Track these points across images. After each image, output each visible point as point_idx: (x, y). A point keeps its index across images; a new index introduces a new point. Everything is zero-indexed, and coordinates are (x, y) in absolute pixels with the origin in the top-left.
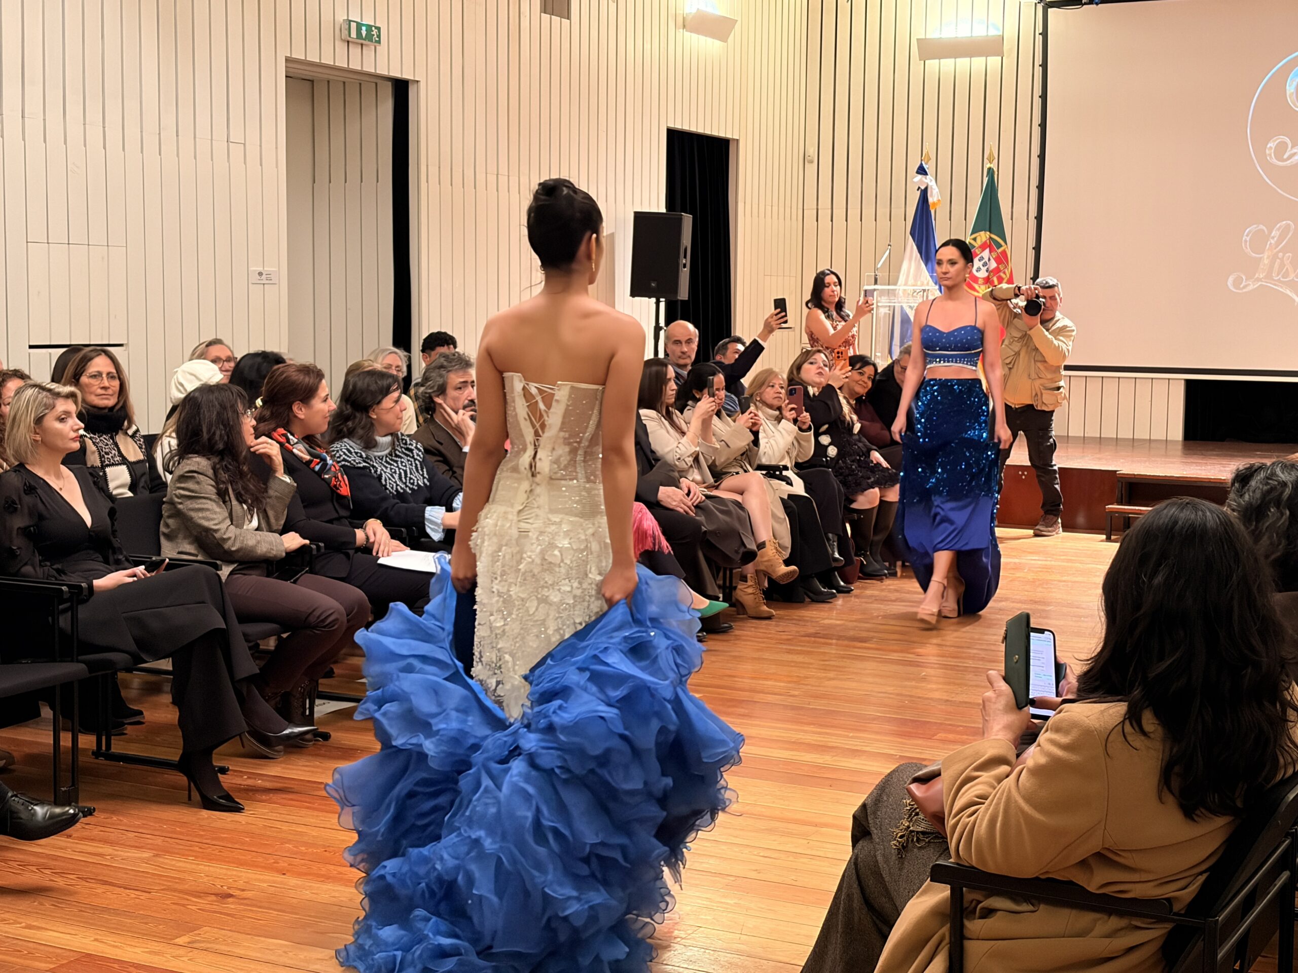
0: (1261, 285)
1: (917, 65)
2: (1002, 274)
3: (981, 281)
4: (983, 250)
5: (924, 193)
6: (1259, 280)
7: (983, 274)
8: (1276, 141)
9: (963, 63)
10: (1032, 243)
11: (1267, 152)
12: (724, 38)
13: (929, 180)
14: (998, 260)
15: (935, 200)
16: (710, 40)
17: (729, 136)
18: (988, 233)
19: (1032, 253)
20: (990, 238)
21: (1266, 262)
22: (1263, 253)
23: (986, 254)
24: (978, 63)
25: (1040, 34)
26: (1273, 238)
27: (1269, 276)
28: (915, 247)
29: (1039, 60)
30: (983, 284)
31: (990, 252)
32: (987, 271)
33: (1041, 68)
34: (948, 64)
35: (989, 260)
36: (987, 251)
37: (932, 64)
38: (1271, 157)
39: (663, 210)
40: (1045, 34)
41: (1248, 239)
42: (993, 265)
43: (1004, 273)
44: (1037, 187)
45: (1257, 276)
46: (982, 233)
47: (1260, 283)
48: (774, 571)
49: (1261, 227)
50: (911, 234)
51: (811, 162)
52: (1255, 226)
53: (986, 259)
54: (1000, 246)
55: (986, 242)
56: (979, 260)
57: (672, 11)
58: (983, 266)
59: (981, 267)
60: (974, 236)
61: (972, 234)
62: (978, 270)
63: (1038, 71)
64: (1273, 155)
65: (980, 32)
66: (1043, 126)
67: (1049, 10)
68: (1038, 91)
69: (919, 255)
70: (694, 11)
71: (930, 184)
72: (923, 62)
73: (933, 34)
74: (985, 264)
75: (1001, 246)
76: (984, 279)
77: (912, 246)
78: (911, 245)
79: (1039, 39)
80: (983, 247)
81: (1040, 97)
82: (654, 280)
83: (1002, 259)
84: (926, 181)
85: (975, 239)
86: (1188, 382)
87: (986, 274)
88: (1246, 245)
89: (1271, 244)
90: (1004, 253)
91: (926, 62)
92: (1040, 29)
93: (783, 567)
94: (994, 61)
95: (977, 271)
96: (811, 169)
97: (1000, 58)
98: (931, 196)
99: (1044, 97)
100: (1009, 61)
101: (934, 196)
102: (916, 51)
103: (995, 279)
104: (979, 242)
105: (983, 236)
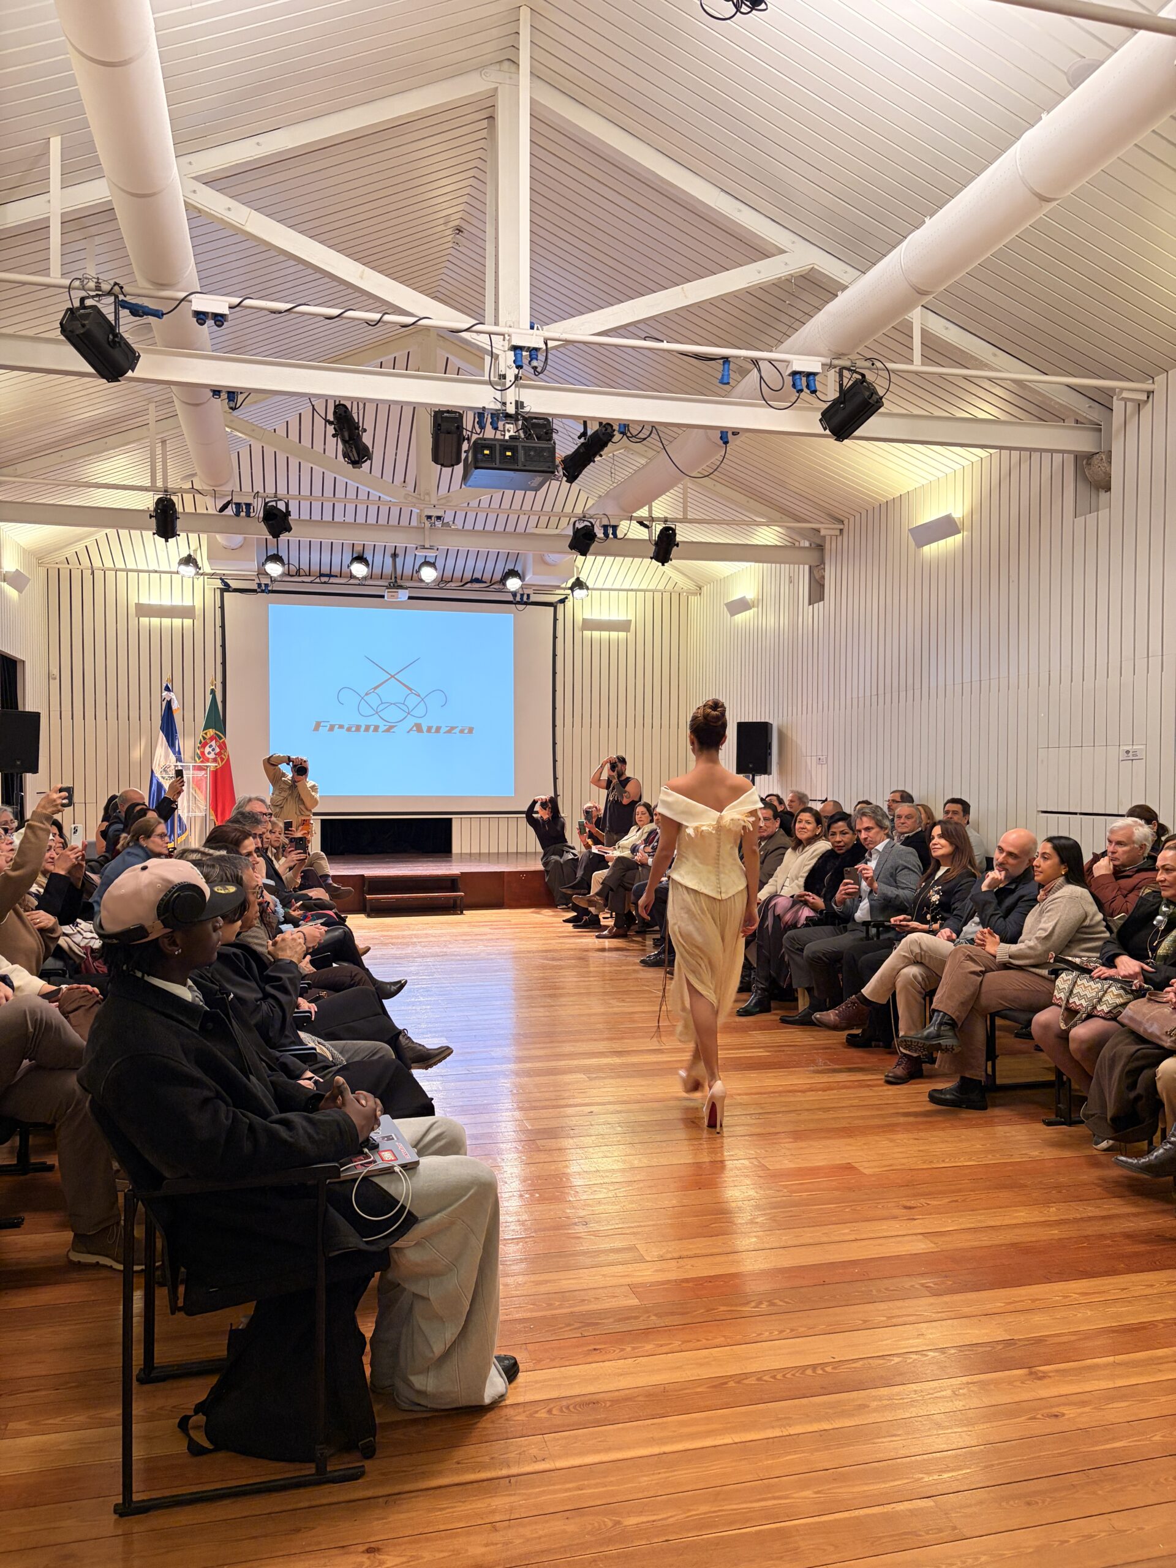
1: (133, 620)
2: (224, 756)
3: (210, 760)
4: (212, 741)
5: (169, 703)
7: (212, 756)
9: (165, 621)
12: (20, 591)
13: (172, 695)
14: (219, 747)
15: (176, 708)
16: (15, 591)
17: (16, 656)
18: (215, 730)
20: (216, 733)
23: (213, 743)
24: (177, 622)
25: (220, 607)
28: (164, 739)
29: (219, 624)
30: (213, 762)
31: (216, 742)
32: (215, 754)
33: (220, 629)
34: (155, 621)
35: (216, 747)
36: (214, 741)
37: (144, 620)
40: (222, 607)
44: (221, 702)
46: (210, 730)
50: (162, 729)
51: (55, 679)
53: (214, 747)
54: (221, 738)
55: (213, 736)
56: (210, 747)
59: (211, 751)
60: (204, 732)
61: (203, 730)
62: (209, 753)
63: (219, 631)
65: (177, 602)
66: (224, 663)
67: (225, 593)
68: (219, 642)
70: (10, 570)
71: (173, 697)
72: (136, 618)
73: (144, 600)
74: (213, 750)
76: (212, 759)
78: (162, 738)
79: (218, 611)
80: (212, 739)
82: (19, 759)
83: (223, 746)
84: (170, 696)
85: (205, 734)
86: (322, 820)
87: (214, 756)
90: (224, 743)
91: (139, 618)
92: (218, 604)
94: (188, 622)
96: (55, 684)
97: (192, 620)
99: (223, 646)
100: (199, 623)
101: (175, 705)
102: (132, 610)
103: (219, 759)
104: (209, 736)
105: (211, 732)
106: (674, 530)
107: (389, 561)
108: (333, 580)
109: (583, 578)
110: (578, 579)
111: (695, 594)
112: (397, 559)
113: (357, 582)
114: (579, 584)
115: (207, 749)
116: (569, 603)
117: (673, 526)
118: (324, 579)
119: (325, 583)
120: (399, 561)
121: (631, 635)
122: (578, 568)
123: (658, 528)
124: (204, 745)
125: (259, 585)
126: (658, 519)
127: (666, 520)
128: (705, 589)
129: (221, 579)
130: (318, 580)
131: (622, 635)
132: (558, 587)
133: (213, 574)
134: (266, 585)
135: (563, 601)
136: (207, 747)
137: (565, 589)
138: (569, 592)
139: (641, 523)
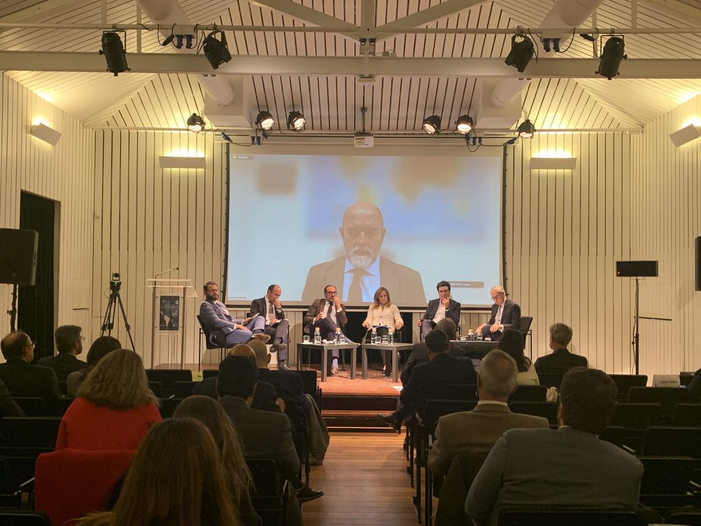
1: (158, 170)
9: (184, 170)
12: (53, 144)
16: (45, 143)
17: (55, 199)
24: (192, 170)
25: (225, 153)
34: (175, 170)
37: (167, 170)
51: (98, 218)
57: (24, 124)
63: (224, 178)
65: (192, 155)
68: (224, 187)
70: (38, 124)
73: (167, 154)
79: (224, 162)
91: (164, 169)
92: (224, 156)
94: (201, 170)
96: (98, 222)
97: (204, 169)
100: (209, 172)
102: (157, 162)
106: (621, 41)
107: (359, 114)
109: (532, 121)
110: (528, 121)
111: (636, 132)
112: (366, 113)
114: (527, 127)
116: (518, 144)
117: (621, 37)
120: (368, 114)
121: (576, 172)
122: (526, 113)
123: (603, 41)
125: (254, 139)
126: (605, 32)
127: (613, 31)
128: (647, 127)
129: (223, 133)
131: (568, 171)
132: (508, 130)
133: (216, 131)
134: (259, 138)
135: (511, 142)
137: (514, 131)
138: (517, 133)
139: (585, 36)
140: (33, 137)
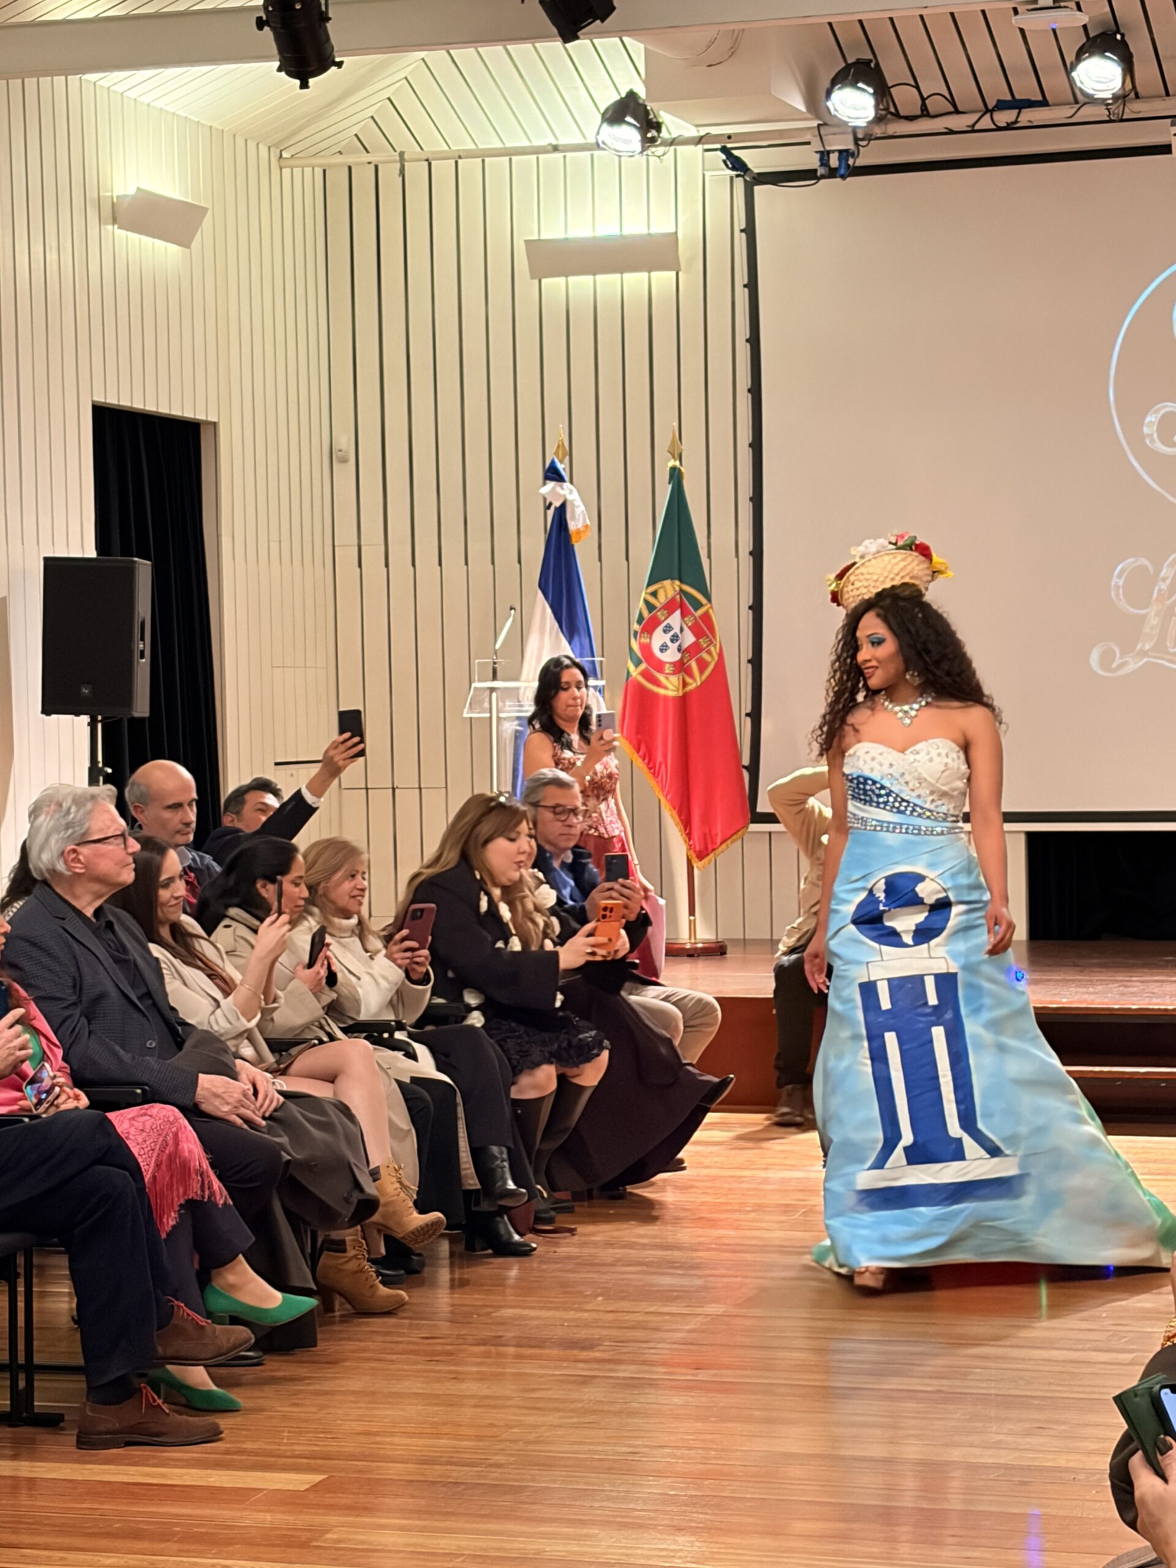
0: (1147, 662)
1: (527, 287)
2: (705, 655)
3: (668, 669)
4: (670, 613)
5: (561, 511)
6: (1143, 654)
7: (671, 656)
8: (1157, 412)
9: (608, 282)
10: (747, 599)
11: (1146, 430)
12: (183, 240)
13: (567, 492)
14: (697, 631)
15: (580, 525)
16: (160, 244)
17: (200, 416)
18: (677, 582)
19: (747, 617)
20: (681, 590)
21: (1154, 621)
22: (1146, 607)
23: (675, 620)
24: (636, 281)
25: (742, 231)
26: (1164, 580)
27: (1160, 647)
28: (549, 611)
29: (742, 277)
30: (674, 673)
31: (683, 615)
32: (679, 650)
33: (746, 290)
34: (581, 284)
35: (682, 630)
36: (678, 613)
37: (554, 285)
38: (1153, 441)
39: (92, 553)
40: (750, 231)
41: (1121, 582)
42: (689, 639)
43: (709, 653)
44: (751, 499)
45: (1139, 647)
46: (667, 583)
47: (1145, 660)
48: (400, 1224)
49: (1144, 561)
50: (543, 586)
51: (344, 460)
52: (1130, 560)
53: (677, 630)
54: (698, 605)
55: (673, 600)
56: (665, 631)
57: (92, 194)
58: (672, 641)
59: (669, 644)
60: (652, 589)
61: (649, 585)
62: (664, 648)
63: (742, 295)
64: (1155, 435)
65: (635, 226)
66: (756, 391)
67: (757, 189)
68: (743, 331)
69: (556, 625)
70: (131, 191)
71: (569, 497)
72: (537, 281)
73: (552, 232)
74: (674, 639)
75: (701, 605)
76: (674, 664)
77: (544, 607)
79: (741, 240)
80: (670, 607)
81: (747, 341)
82: (86, 683)
83: (704, 628)
84: (562, 492)
85: (654, 594)
86: (1031, 836)
87: (678, 656)
88: (1117, 595)
89: (1160, 590)
90: (707, 618)
91: (544, 281)
92: (741, 222)
93: (415, 1214)
94: (663, 279)
95: (662, 650)
96: (345, 474)
97: (674, 273)
98: (573, 518)
99: (754, 341)
100: (690, 280)
101: (578, 520)
102: (524, 261)
103: (694, 665)
104: (662, 599)
105: (669, 589)
108: (1028, 116)
113: (1101, 113)
115: (659, 638)
118: (1004, 117)
119: (1010, 127)
124: (649, 626)
125: (824, 155)
129: (724, 150)
130: (986, 122)
133: (700, 140)
134: (844, 154)
136: (659, 630)
140: (120, 233)
